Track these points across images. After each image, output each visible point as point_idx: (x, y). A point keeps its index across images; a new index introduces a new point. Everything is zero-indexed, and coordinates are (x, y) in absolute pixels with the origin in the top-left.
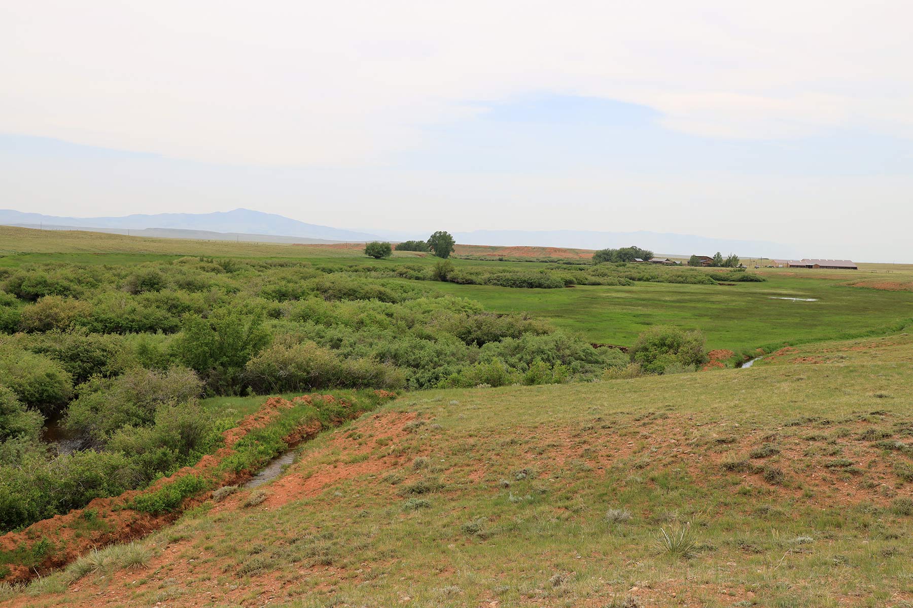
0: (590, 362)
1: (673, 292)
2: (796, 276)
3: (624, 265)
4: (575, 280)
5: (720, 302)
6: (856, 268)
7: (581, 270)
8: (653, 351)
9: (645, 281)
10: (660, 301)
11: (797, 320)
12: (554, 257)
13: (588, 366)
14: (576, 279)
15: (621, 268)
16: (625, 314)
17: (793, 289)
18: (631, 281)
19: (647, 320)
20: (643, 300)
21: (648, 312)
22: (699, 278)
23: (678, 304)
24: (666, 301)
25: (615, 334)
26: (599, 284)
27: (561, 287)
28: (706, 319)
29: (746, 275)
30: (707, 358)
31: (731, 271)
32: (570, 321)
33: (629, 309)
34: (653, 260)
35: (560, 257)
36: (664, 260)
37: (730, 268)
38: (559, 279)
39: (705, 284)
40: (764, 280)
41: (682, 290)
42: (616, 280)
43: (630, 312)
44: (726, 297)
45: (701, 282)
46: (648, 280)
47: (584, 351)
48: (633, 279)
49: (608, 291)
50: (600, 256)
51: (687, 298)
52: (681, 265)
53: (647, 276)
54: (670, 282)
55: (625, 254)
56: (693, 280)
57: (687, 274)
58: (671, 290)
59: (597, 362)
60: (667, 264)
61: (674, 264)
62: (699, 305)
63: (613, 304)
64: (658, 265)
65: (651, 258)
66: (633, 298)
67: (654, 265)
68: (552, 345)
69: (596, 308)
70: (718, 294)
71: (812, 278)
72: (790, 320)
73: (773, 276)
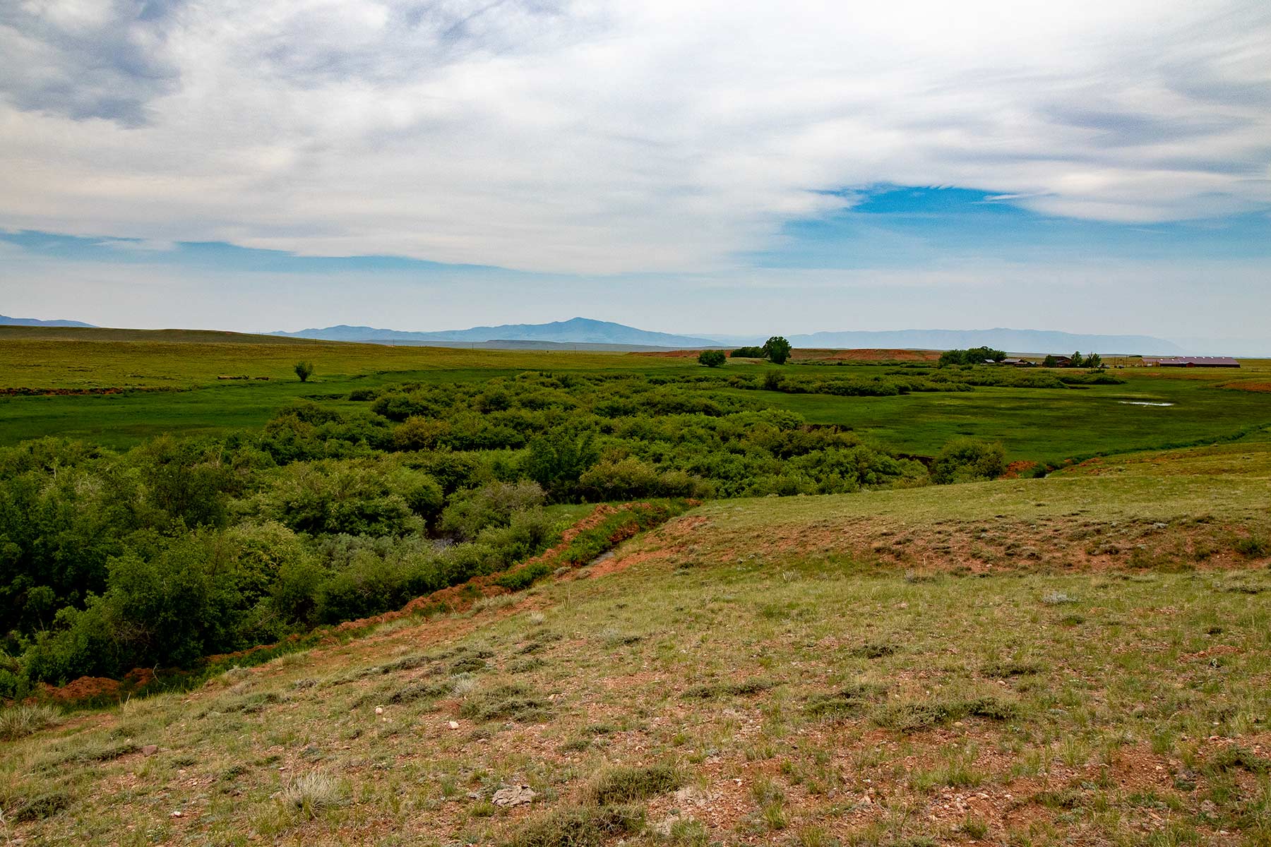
0: (888, 474)
1: (1013, 398)
2: (1162, 377)
3: (970, 368)
4: (910, 386)
5: (1058, 409)
6: (1238, 366)
7: (920, 374)
8: (953, 462)
9: (989, 385)
10: (993, 408)
11: (1132, 428)
12: (898, 359)
13: (885, 477)
14: (912, 386)
15: (964, 373)
16: (950, 424)
17: (1152, 392)
18: (972, 387)
19: (969, 430)
20: (976, 407)
21: (976, 422)
22: (1048, 382)
23: (1012, 412)
24: (1000, 409)
25: (930, 445)
26: (936, 390)
27: (895, 394)
28: (1034, 429)
29: (1105, 376)
30: (1005, 469)
31: (1088, 373)
32: (890, 432)
33: (957, 418)
34: (1006, 360)
35: (906, 360)
36: (1017, 361)
37: (1089, 369)
38: (893, 386)
39: (1054, 388)
40: (1123, 382)
41: (1024, 395)
42: (954, 386)
43: (956, 421)
44: (1068, 403)
45: (1050, 386)
46: (991, 384)
47: (882, 463)
48: (975, 384)
49: (943, 398)
50: (947, 358)
51: (1025, 404)
52: (1035, 366)
53: (990, 379)
54: (1015, 386)
55: (975, 355)
56: (1041, 383)
57: (1036, 377)
58: (1012, 395)
59: (895, 474)
60: (1020, 366)
61: (1029, 365)
62: (1034, 412)
63: (940, 413)
64: (1010, 366)
65: (1003, 358)
66: (966, 406)
67: (1006, 367)
68: (852, 458)
69: (922, 417)
70: (1060, 399)
71: (1179, 379)
72: (1125, 428)
73: (1135, 377)
